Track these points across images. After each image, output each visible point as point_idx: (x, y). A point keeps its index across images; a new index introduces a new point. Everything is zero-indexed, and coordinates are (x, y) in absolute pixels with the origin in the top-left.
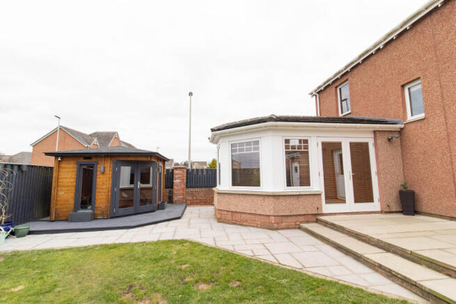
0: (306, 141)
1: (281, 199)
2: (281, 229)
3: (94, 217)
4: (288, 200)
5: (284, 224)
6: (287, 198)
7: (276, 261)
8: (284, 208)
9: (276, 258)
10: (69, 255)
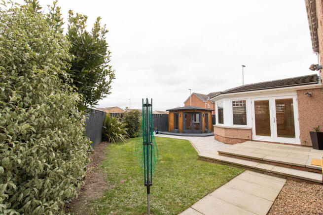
0: (245, 101)
1: (228, 130)
2: (229, 144)
3: (178, 132)
4: (232, 131)
5: (230, 142)
6: (231, 130)
8: (231, 134)
10: (164, 139)
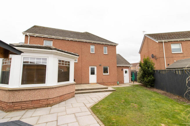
7: (93, 104)
9: (92, 103)
